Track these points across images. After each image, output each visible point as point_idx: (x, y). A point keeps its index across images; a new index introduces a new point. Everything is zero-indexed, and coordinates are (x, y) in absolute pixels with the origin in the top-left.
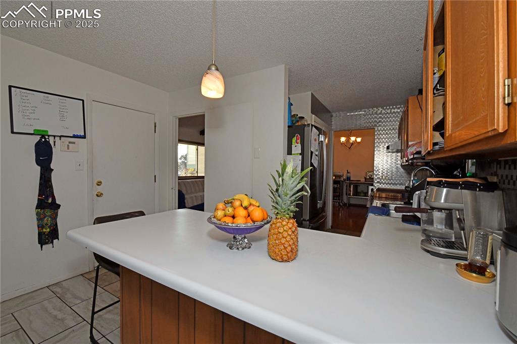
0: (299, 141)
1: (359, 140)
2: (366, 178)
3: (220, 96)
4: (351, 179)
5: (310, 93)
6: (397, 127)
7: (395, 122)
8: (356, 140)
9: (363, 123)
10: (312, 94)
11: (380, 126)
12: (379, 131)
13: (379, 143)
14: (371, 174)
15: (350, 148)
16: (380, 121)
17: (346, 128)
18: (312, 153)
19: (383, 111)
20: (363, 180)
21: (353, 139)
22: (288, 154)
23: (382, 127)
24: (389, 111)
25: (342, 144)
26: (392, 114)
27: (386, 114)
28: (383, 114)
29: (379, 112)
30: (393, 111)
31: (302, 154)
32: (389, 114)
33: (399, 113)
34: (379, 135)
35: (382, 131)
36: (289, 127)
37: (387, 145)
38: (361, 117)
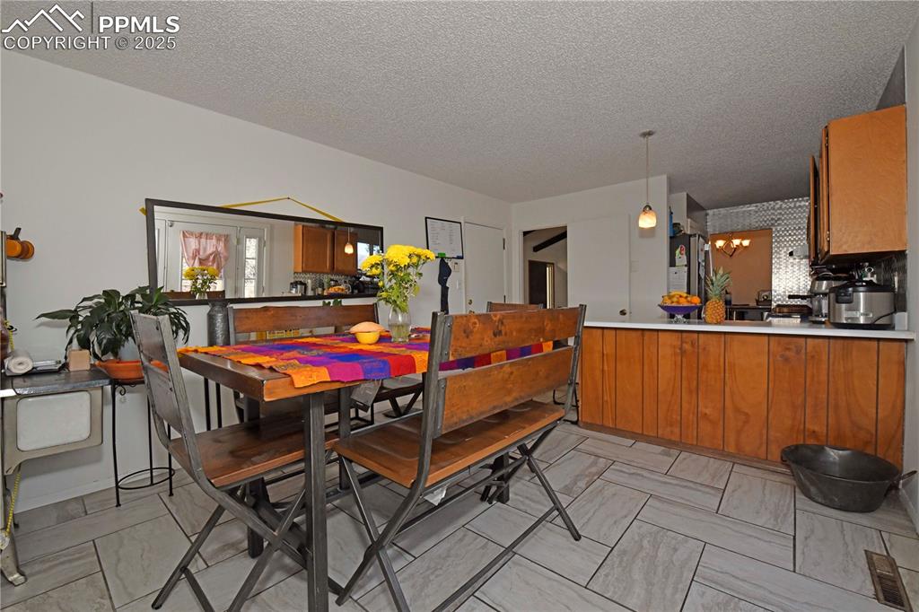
0: (684, 252)
1: (746, 243)
2: (758, 302)
3: (653, 225)
4: (733, 303)
5: (685, 194)
6: (806, 226)
7: (802, 219)
8: (741, 244)
9: (754, 222)
10: (687, 195)
11: (779, 225)
12: (778, 232)
13: (778, 248)
14: (766, 293)
15: (731, 256)
16: (779, 219)
17: (729, 229)
18: (699, 263)
19: (784, 206)
20: (753, 304)
21: (736, 242)
22: (671, 266)
23: (783, 226)
24: (792, 205)
25: (718, 250)
26: (797, 208)
27: (788, 209)
28: (783, 210)
29: (778, 206)
30: (798, 204)
31: (689, 265)
32: (792, 209)
33: (807, 207)
34: (778, 237)
35: (783, 232)
36: (671, 238)
37: (791, 250)
38: (752, 214)
